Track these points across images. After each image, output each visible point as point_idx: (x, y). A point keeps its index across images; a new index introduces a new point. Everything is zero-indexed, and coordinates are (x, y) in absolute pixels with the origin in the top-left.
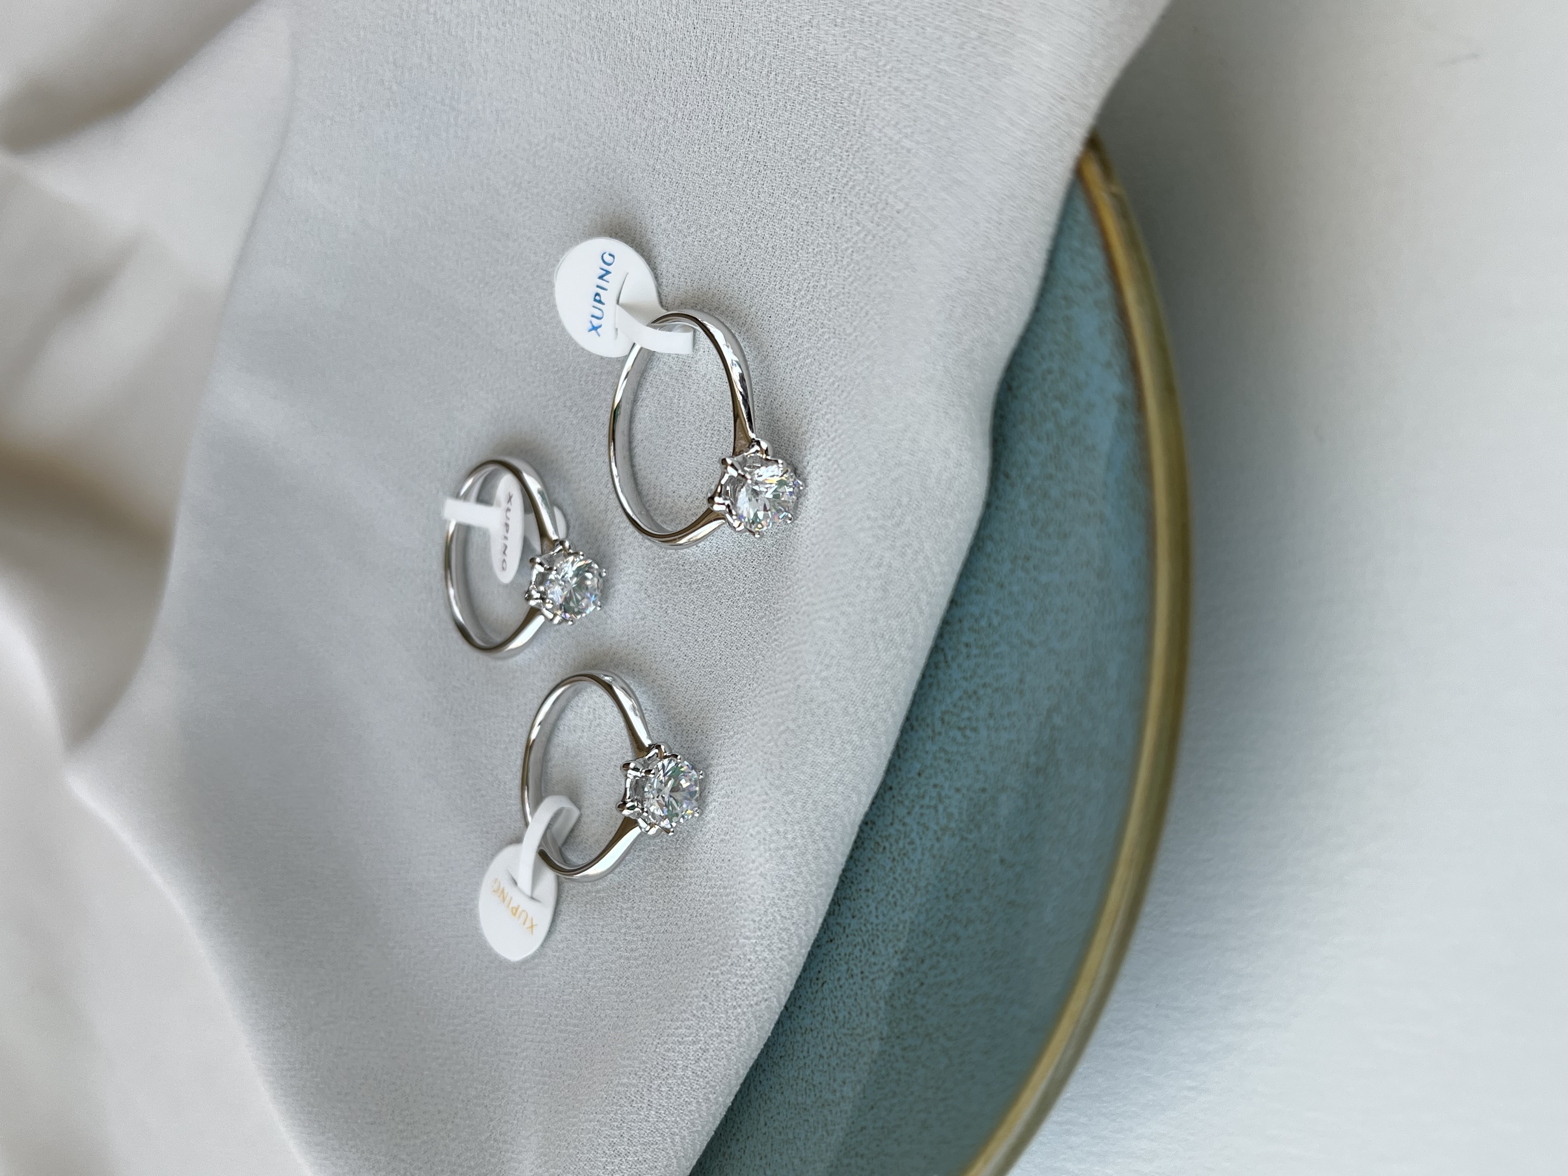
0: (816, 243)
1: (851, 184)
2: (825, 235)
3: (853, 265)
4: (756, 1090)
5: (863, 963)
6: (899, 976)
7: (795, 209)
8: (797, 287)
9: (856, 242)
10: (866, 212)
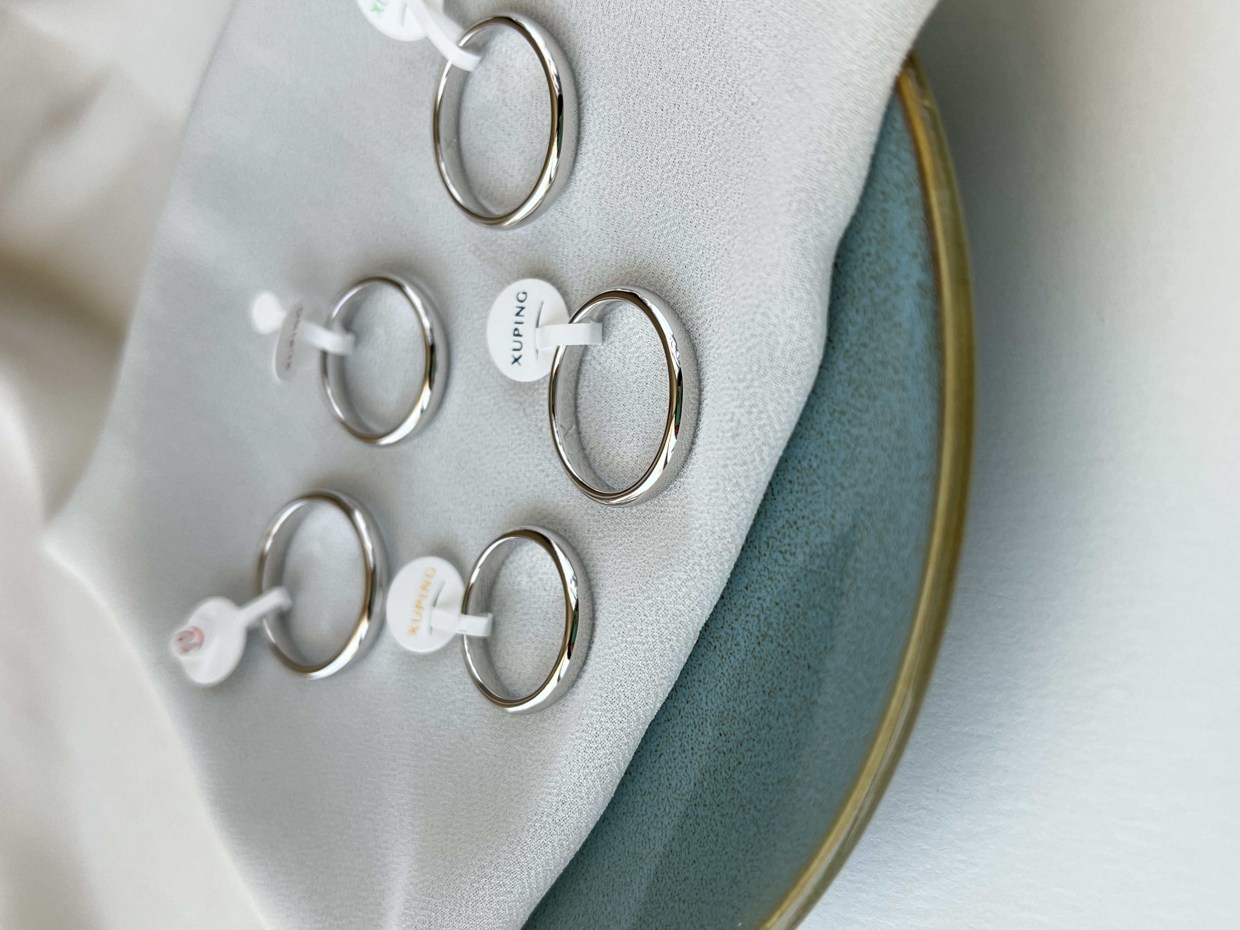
0: (681, 124)
1: (712, 75)
2: (689, 117)
3: (713, 146)
4: (603, 839)
5: (693, 741)
6: (722, 754)
7: (665, 91)
8: (664, 161)
9: (716, 127)
10: (725, 101)
